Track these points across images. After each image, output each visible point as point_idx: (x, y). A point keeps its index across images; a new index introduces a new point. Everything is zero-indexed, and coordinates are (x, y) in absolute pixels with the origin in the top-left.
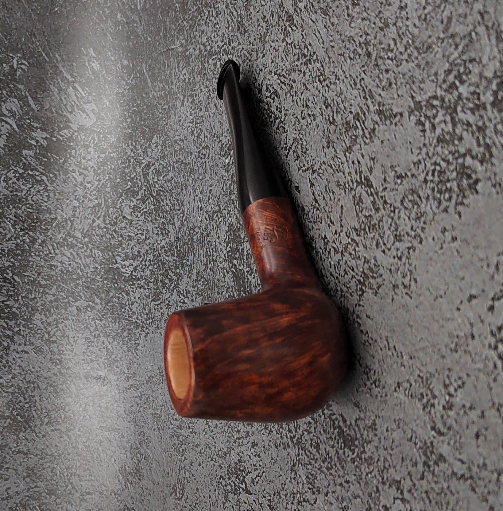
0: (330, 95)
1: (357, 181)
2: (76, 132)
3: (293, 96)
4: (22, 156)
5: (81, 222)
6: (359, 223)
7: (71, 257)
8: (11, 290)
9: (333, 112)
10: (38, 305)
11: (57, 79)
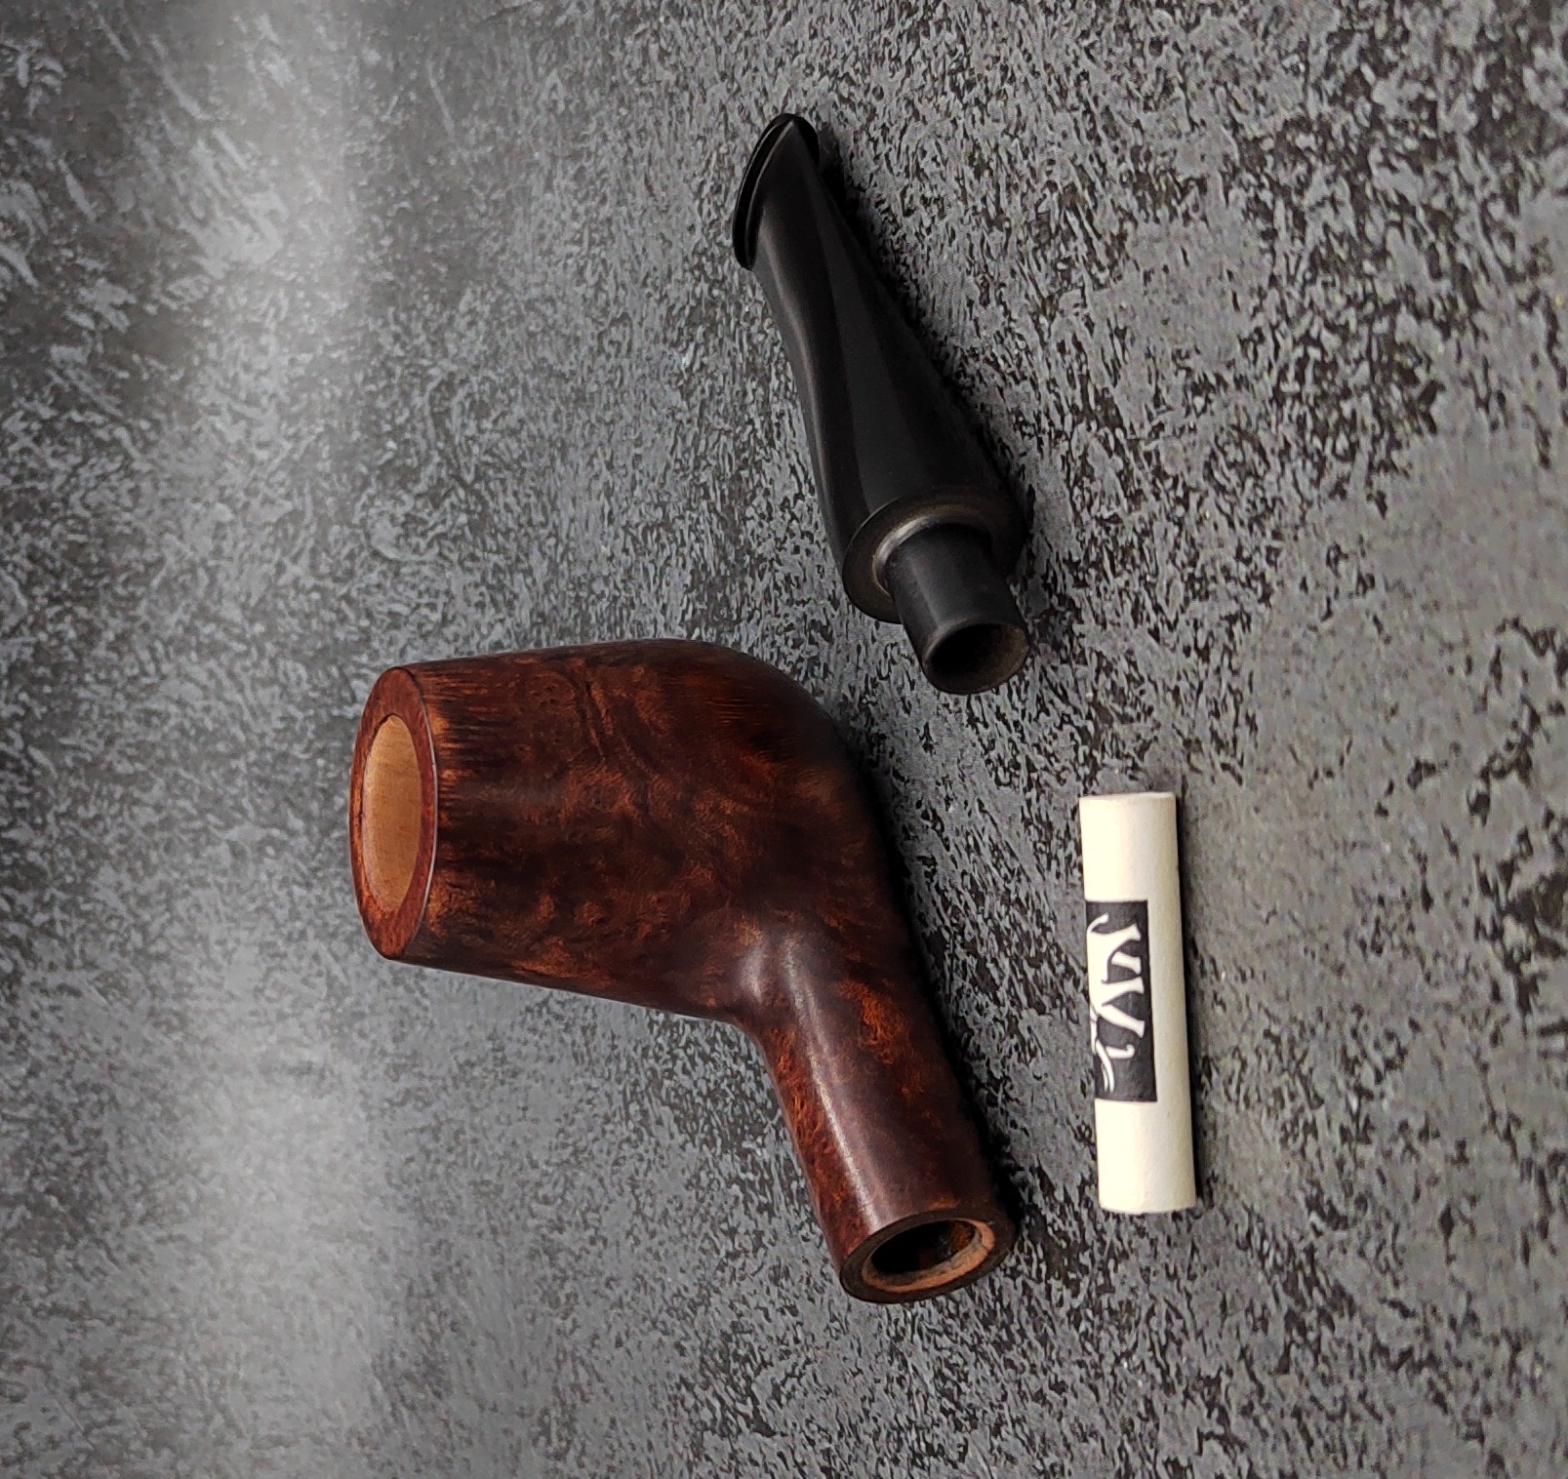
0: (987, 132)
1: (1073, 408)
2: (219, 282)
3: (876, 143)
4: (48, 364)
5: (241, 571)
6: (1082, 542)
7: (212, 684)
8: (22, 795)
9: (998, 187)
10: (108, 839)
11: (157, 118)
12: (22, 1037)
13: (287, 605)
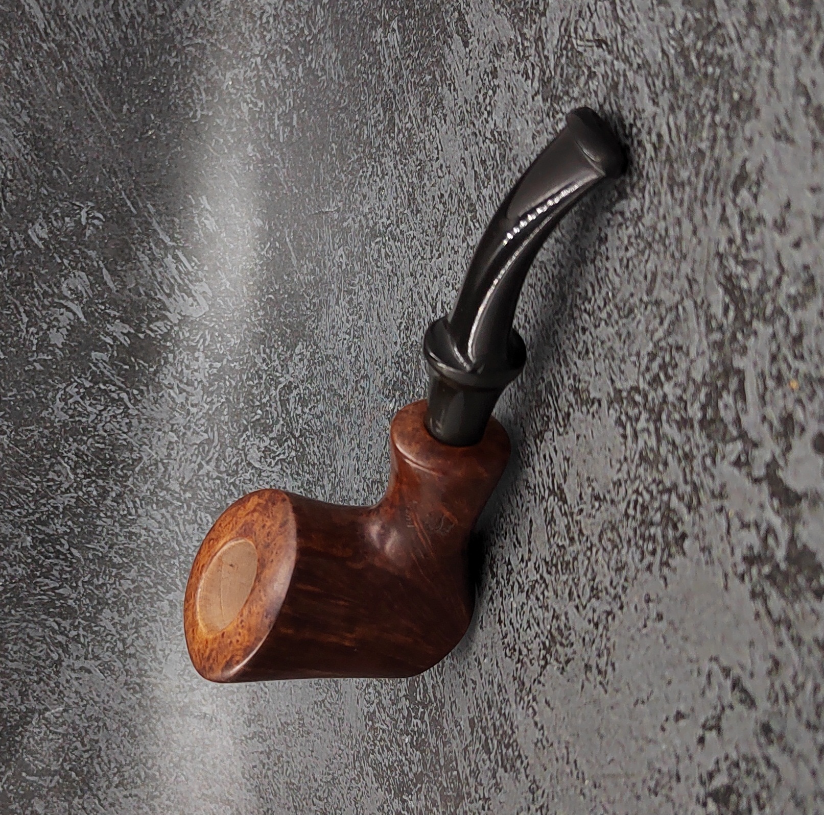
1: (549, 488)
2: (175, 325)
4: (91, 361)
5: (180, 466)
6: (551, 553)
7: (163, 521)
8: (67, 572)
10: (108, 595)
11: (148, 243)
12: (61, 692)
13: (203, 485)
